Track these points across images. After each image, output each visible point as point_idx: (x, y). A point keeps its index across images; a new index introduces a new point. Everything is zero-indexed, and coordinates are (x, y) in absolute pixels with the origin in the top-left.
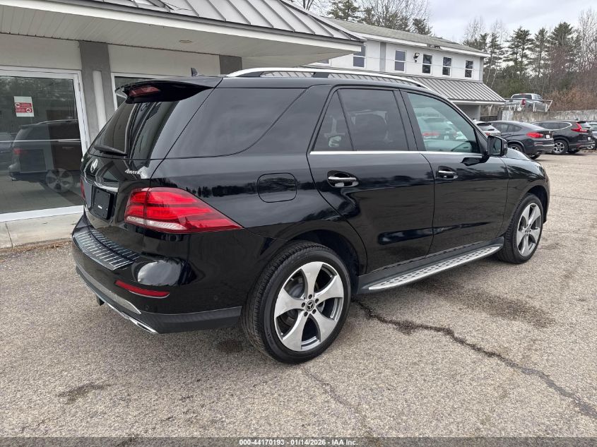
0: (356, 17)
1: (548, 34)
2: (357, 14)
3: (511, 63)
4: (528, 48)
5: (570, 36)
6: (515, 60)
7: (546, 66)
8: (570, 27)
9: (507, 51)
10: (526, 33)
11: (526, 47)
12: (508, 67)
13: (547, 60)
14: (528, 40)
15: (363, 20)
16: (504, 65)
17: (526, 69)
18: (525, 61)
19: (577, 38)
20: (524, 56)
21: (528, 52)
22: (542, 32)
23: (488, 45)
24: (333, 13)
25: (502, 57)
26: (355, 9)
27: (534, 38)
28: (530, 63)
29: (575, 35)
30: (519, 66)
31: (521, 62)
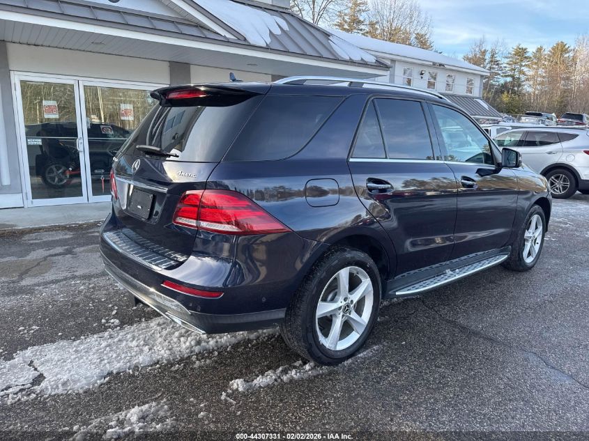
0: (361, 30)
1: (546, 53)
2: (362, 27)
3: (509, 79)
4: (525, 65)
5: (567, 55)
6: (513, 77)
7: (542, 83)
8: (567, 47)
9: (505, 67)
10: (524, 51)
11: (523, 64)
12: (506, 83)
13: (544, 77)
14: (526, 57)
15: (367, 33)
16: (502, 81)
17: (524, 85)
18: (523, 78)
19: (573, 57)
20: (521, 72)
21: (525, 69)
22: (539, 50)
23: (487, 61)
24: (338, 25)
25: (500, 72)
26: (360, 22)
27: (531, 56)
28: (527, 79)
29: (571, 54)
30: (517, 82)
31: (519, 78)
